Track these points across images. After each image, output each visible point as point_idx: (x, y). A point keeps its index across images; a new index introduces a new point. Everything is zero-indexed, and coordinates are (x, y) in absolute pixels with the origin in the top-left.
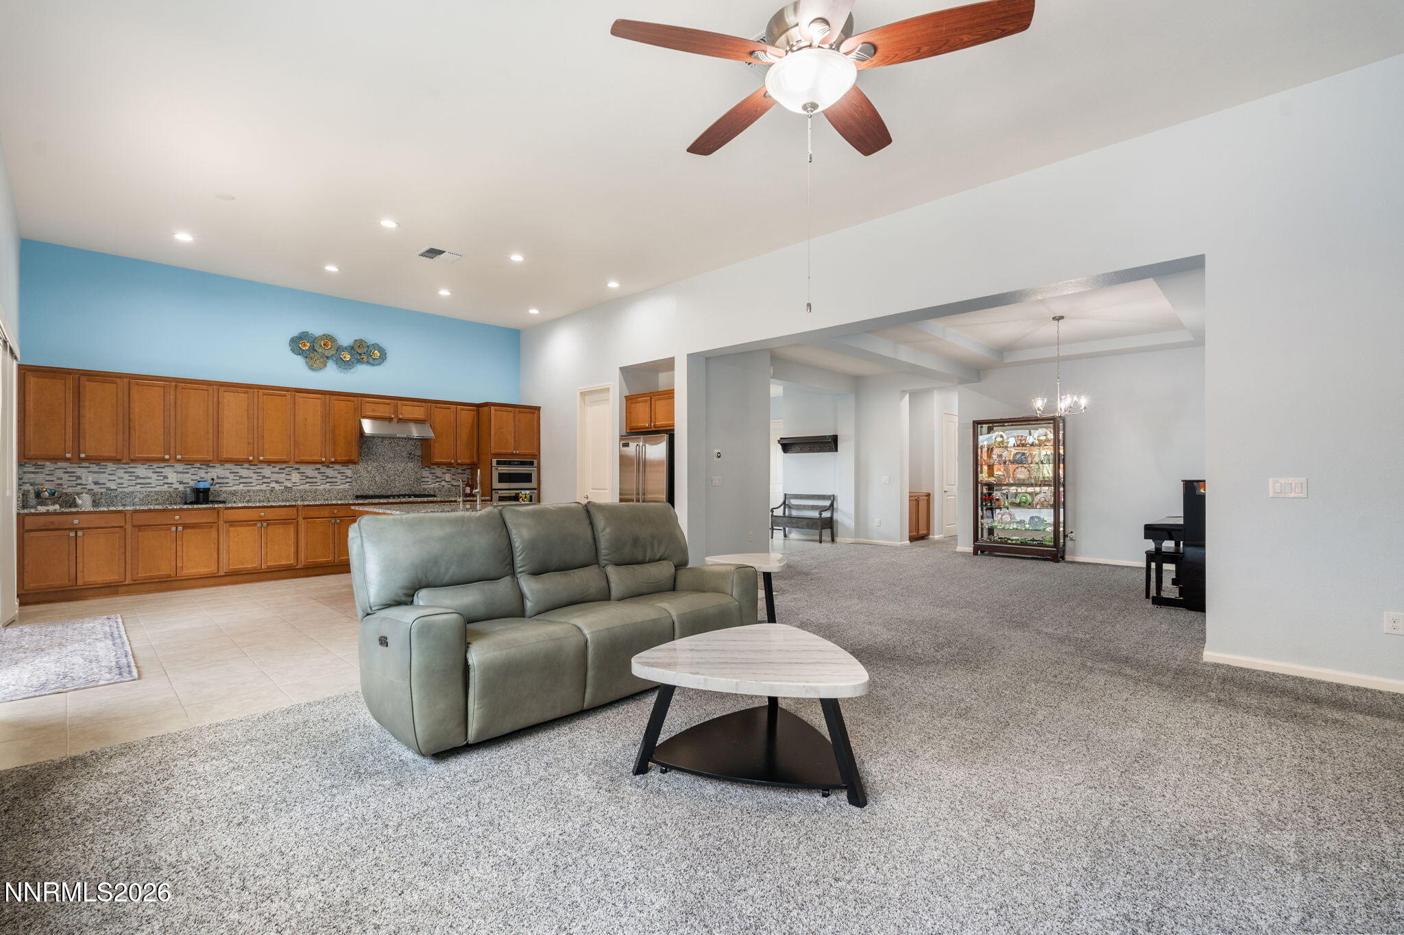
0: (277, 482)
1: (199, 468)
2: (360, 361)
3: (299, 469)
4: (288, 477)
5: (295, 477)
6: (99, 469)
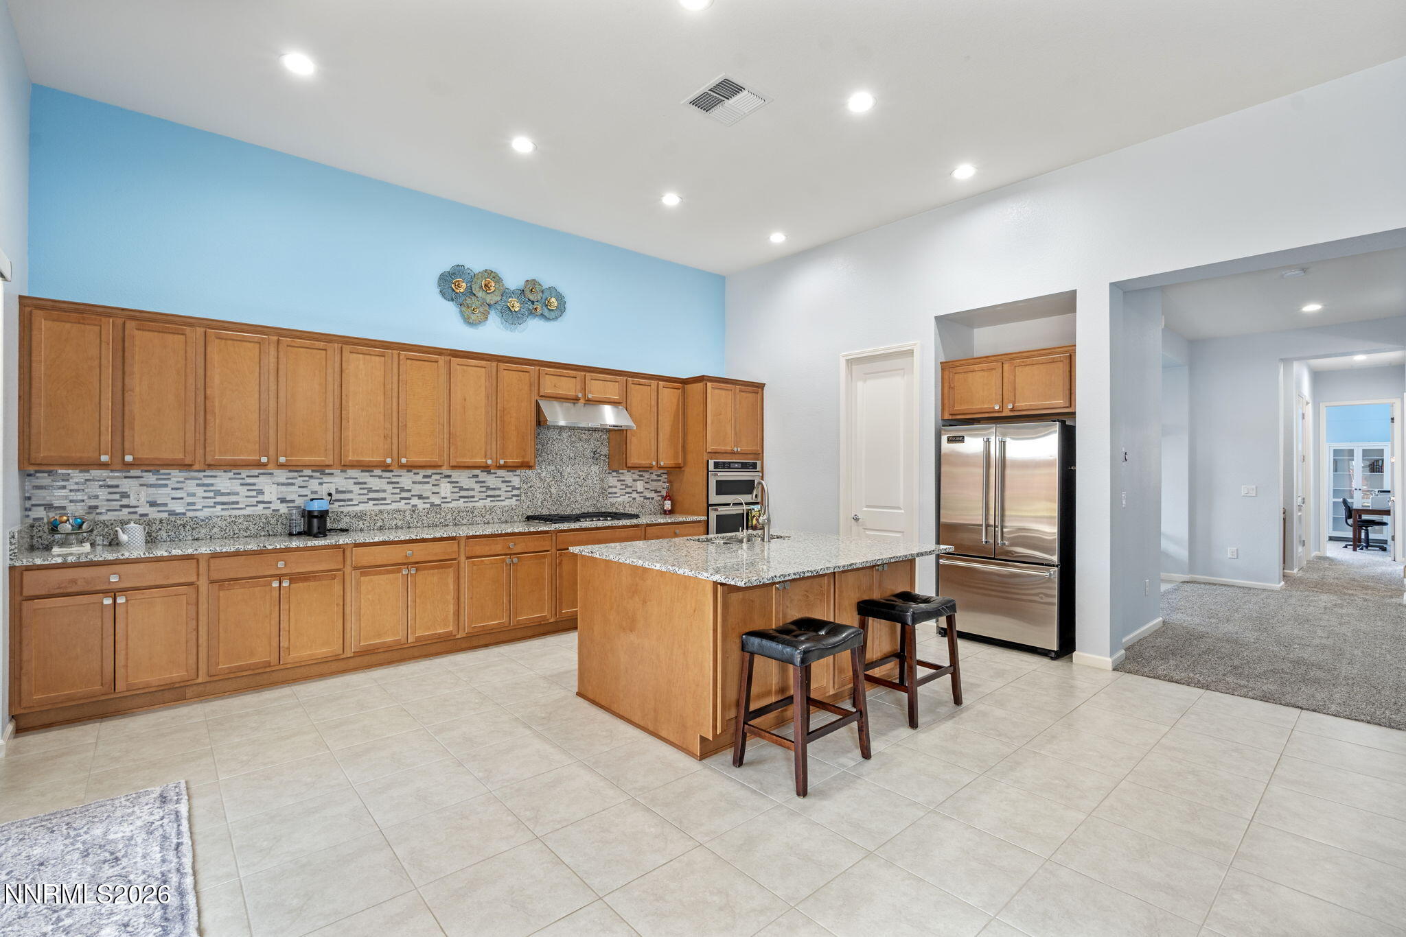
0: (420, 497)
1: (311, 477)
2: (532, 313)
3: (449, 476)
4: (436, 489)
5: (446, 489)
6: (157, 479)
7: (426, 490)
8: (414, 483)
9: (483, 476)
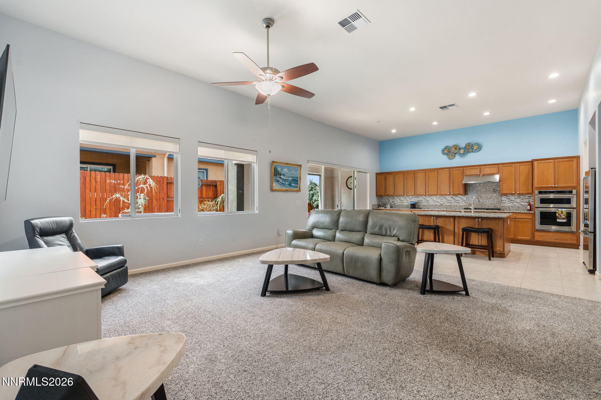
1: (415, 197)
2: (469, 152)
3: (445, 197)
7: (439, 200)
8: (436, 199)
9: (454, 197)
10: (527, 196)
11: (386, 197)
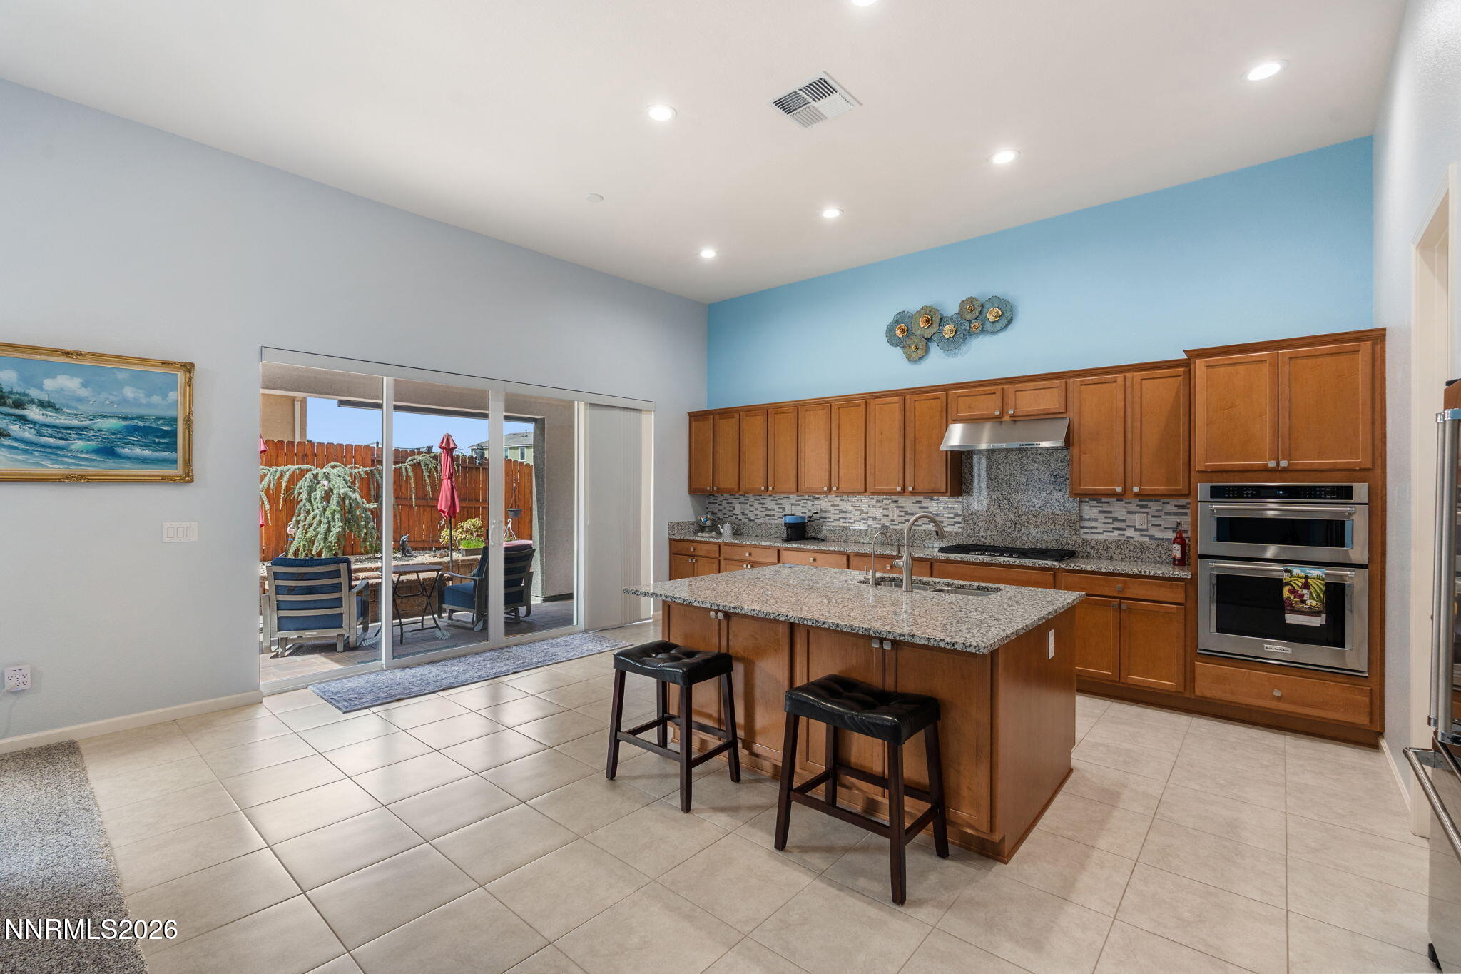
10: (1174, 502)
11: (726, 496)
